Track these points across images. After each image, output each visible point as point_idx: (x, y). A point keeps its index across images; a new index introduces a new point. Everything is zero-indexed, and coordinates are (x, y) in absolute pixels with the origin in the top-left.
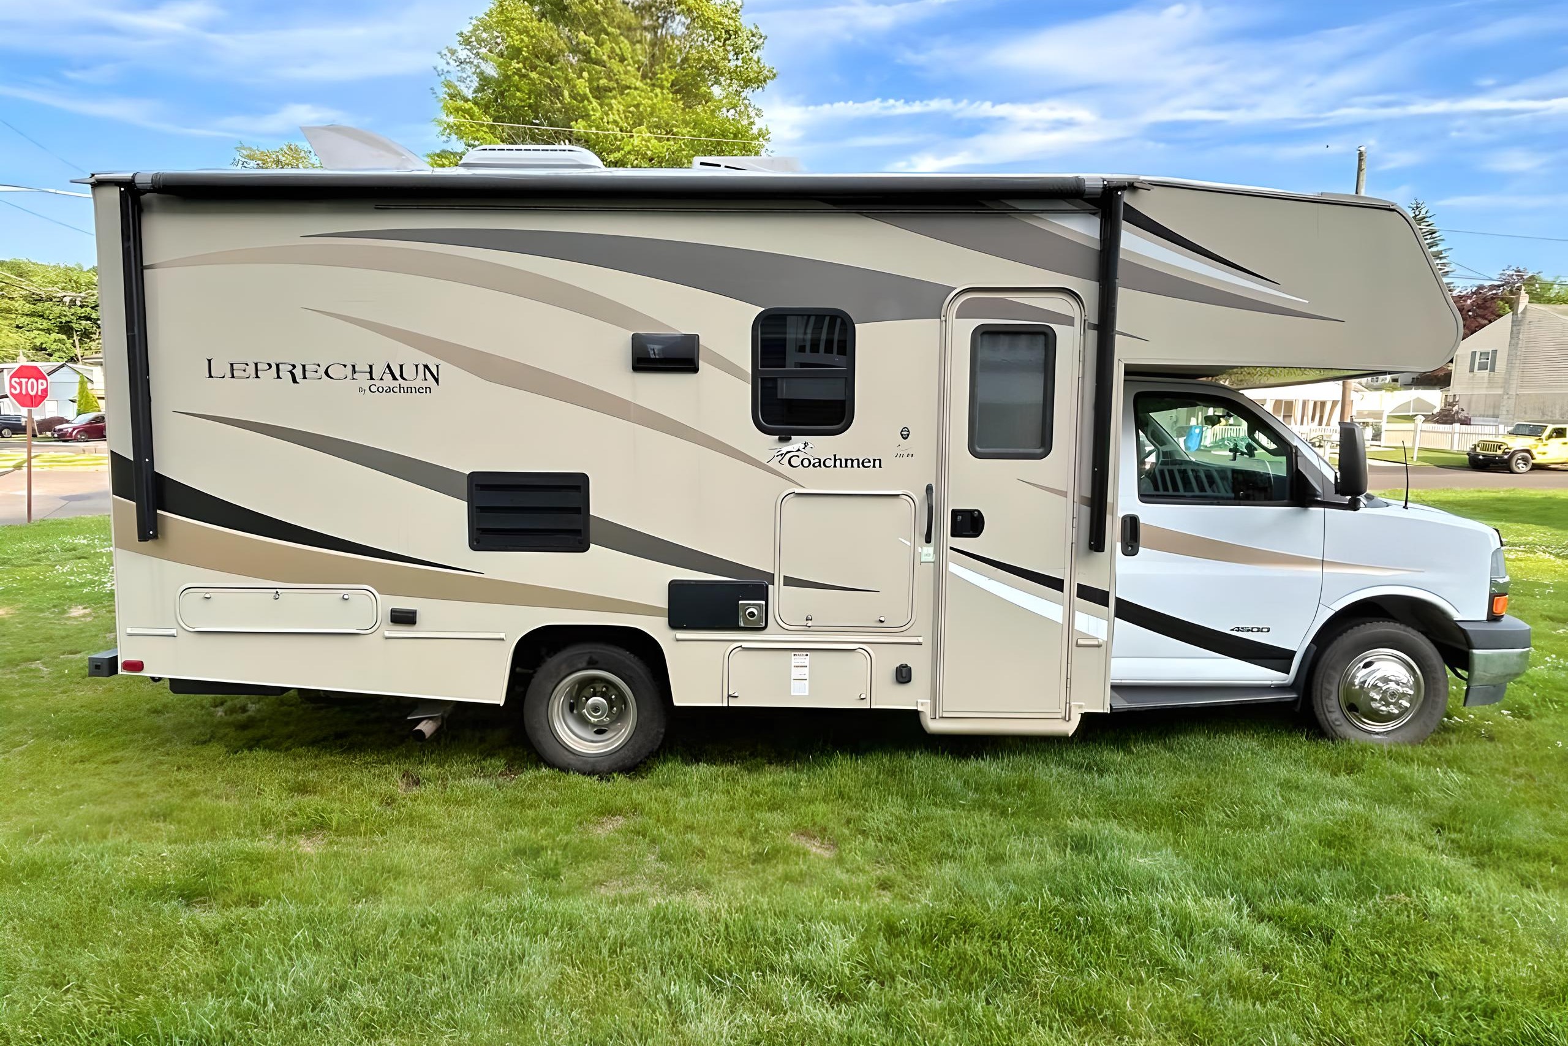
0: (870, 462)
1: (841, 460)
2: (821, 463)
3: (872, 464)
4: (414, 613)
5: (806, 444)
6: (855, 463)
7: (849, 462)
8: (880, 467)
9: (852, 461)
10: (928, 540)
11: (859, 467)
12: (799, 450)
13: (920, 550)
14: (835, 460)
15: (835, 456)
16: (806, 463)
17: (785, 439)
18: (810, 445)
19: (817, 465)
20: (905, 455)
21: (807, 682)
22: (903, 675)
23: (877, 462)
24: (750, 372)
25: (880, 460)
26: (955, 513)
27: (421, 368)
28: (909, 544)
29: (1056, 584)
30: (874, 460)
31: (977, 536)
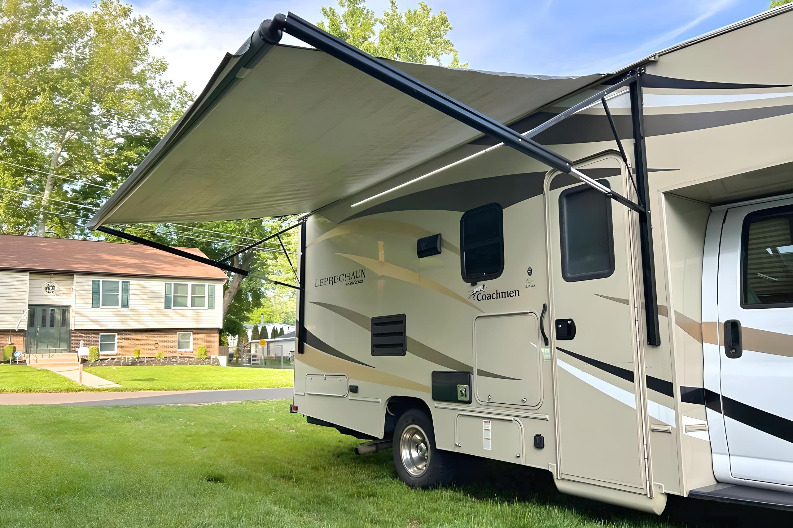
0: (513, 293)
1: (499, 293)
2: (490, 297)
3: (514, 294)
4: (357, 387)
5: (484, 286)
6: (506, 294)
7: (504, 294)
8: (519, 295)
9: (505, 293)
10: (546, 344)
11: (508, 297)
12: (481, 290)
13: (542, 350)
14: (497, 294)
15: (497, 291)
16: (484, 297)
17: (474, 284)
18: (486, 286)
19: (489, 298)
20: (531, 286)
21: (490, 441)
22: (539, 442)
23: (517, 292)
24: (460, 248)
25: (518, 291)
26: (558, 322)
27: (361, 271)
28: (536, 346)
29: (628, 375)
30: (515, 291)
31: (572, 338)
